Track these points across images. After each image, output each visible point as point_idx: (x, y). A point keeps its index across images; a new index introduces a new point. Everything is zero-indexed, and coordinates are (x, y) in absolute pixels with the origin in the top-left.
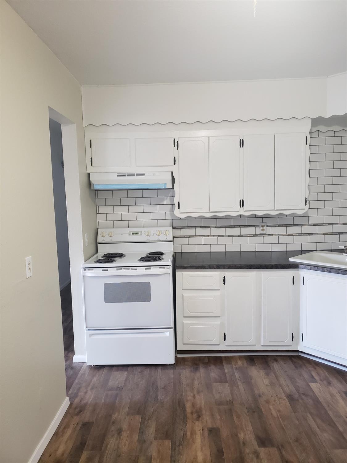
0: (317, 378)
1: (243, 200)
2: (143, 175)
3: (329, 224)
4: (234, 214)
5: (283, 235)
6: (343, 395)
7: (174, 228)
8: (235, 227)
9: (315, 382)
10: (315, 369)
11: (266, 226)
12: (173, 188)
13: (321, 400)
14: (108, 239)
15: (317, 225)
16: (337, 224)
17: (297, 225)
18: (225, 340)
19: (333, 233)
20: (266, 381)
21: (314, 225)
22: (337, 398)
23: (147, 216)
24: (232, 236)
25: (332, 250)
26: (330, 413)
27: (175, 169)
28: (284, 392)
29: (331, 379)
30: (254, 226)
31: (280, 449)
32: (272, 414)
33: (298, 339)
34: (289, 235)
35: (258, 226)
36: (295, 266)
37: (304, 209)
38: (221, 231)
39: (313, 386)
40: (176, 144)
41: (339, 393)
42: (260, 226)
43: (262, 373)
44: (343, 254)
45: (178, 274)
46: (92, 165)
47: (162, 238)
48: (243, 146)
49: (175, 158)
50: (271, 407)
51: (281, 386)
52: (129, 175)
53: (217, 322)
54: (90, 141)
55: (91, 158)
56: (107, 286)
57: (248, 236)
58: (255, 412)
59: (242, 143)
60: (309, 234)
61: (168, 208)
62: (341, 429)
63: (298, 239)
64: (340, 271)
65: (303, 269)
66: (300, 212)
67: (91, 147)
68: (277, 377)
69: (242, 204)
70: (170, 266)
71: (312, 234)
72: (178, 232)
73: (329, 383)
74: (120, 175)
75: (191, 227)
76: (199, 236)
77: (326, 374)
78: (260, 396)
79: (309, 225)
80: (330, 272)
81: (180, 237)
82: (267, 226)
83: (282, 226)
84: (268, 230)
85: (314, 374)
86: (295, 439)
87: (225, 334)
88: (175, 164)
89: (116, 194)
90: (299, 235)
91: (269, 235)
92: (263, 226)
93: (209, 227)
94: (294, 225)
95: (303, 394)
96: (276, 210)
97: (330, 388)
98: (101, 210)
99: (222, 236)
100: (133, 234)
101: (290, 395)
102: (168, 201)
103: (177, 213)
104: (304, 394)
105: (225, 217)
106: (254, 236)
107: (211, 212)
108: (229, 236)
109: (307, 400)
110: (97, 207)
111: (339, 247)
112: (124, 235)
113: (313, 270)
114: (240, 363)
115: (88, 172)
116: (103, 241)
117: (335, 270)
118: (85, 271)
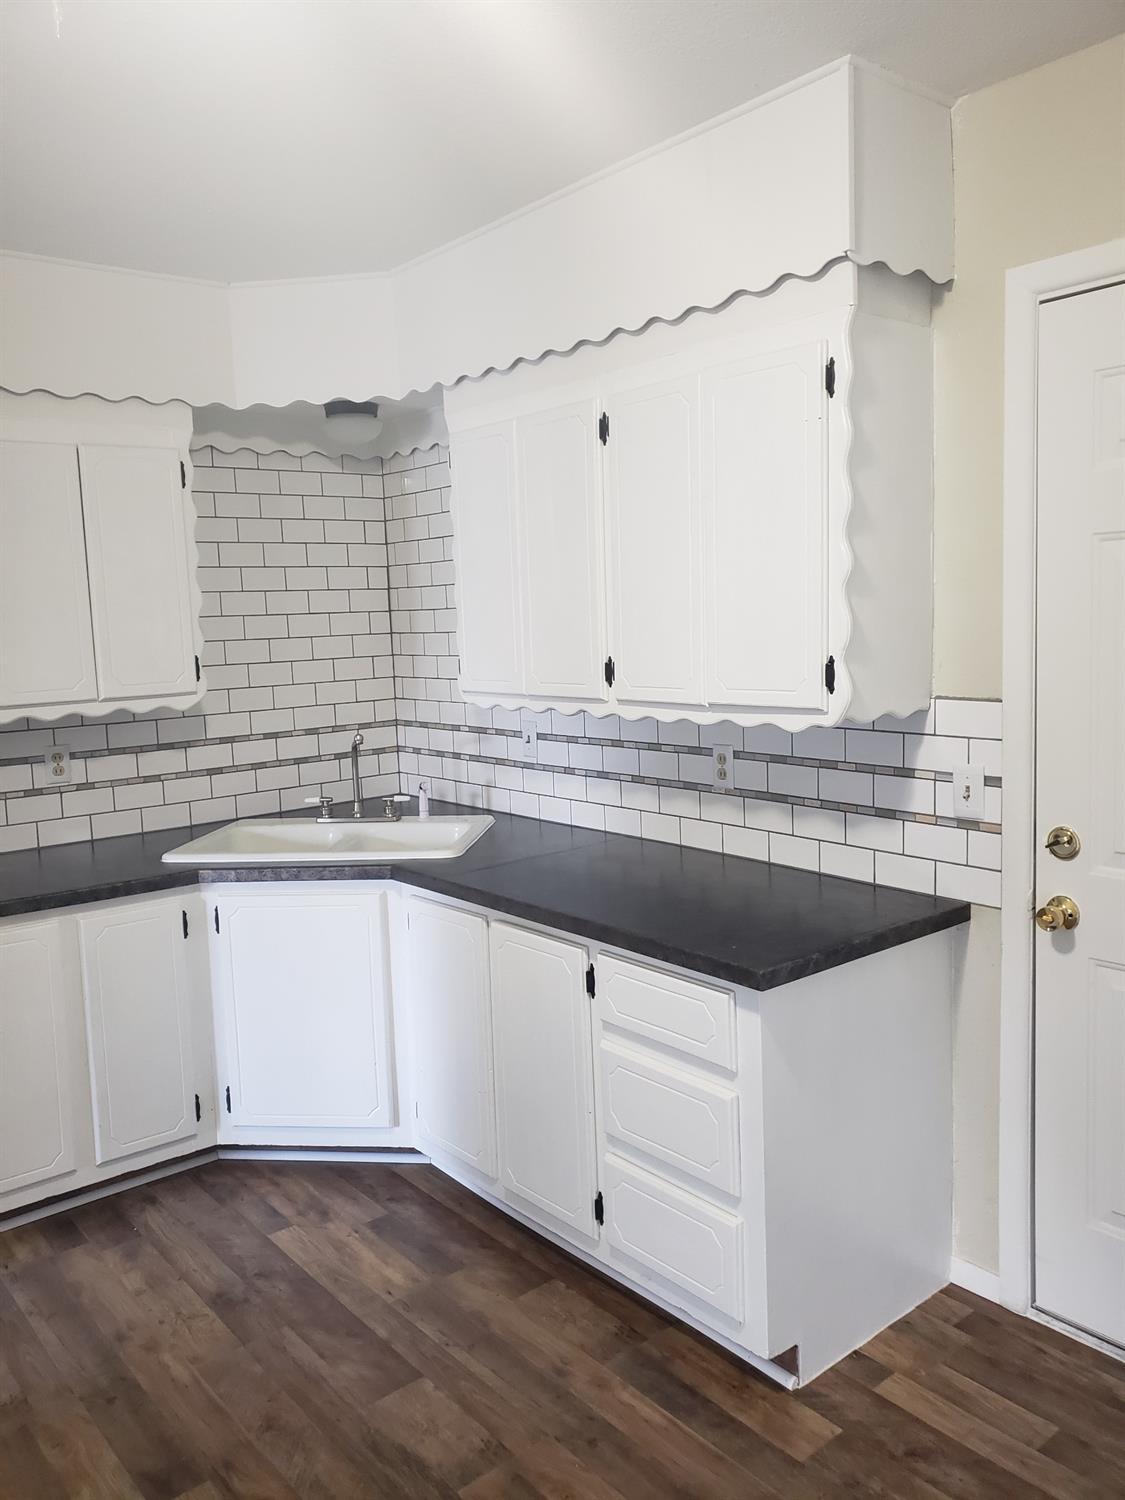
3: (267, 736)
5: (128, 782)
6: (368, 1232)
9: (284, 1223)
10: (277, 1185)
11: (66, 758)
13: (313, 1271)
15: (231, 740)
16: (288, 734)
17: (171, 746)
19: (279, 763)
20: (134, 1280)
21: (223, 740)
22: (352, 1250)
25: (281, 815)
26: (344, 1299)
28: (198, 1291)
29: (326, 1201)
30: (24, 761)
31: (223, 1480)
32: (173, 1380)
33: (215, 1110)
34: (147, 779)
35: (40, 760)
36: (188, 877)
37: (195, 693)
39: (283, 1238)
41: (357, 1232)
42: (48, 758)
43: (112, 1257)
44: (319, 820)
50: (167, 1358)
51: (184, 1277)
58: (115, 1398)
60: (211, 772)
62: (382, 1333)
63: (176, 789)
64: (326, 873)
65: (213, 881)
66: (182, 704)
68: (164, 1253)
71: (219, 771)
73: (325, 1214)
77: (311, 1189)
78: (120, 1338)
79: (207, 742)
80: (297, 878)
82: (73, 756)
83: (123, 751)
84: (76, 770)
85: (276, 1202)
86: (261, 1425)
90: (179, 776)
91: (80, 787)
92: (57, 757)
94: (160, 747)
95: (256, 1275)
96: (103, 701)
97: (331, 1226)
101: (220, 1295)
104: (259, 1275)
106: (28, 793)
109: (274, 1287)
111: (307, 800)
113: (246, 881)
114: (23, 1253)
117: (312, 871)
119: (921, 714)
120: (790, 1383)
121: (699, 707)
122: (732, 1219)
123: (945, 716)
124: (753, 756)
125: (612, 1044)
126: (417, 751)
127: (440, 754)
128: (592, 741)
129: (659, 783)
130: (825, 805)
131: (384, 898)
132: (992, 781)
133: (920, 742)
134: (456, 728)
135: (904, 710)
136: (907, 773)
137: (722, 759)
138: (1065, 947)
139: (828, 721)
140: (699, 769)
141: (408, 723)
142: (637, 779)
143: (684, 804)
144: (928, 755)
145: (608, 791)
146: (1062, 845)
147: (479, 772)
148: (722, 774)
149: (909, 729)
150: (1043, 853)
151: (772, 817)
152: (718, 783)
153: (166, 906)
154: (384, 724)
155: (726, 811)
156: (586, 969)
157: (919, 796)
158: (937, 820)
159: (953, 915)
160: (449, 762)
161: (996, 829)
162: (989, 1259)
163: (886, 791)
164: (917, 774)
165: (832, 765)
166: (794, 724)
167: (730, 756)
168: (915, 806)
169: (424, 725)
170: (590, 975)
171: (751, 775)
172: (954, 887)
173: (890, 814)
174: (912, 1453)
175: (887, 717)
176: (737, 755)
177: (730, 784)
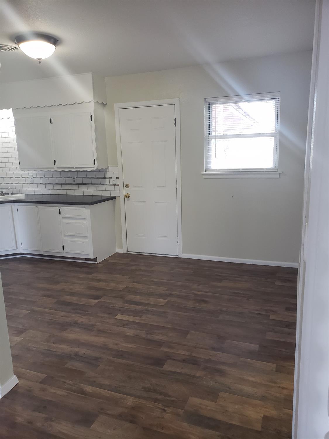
119: (107, 168)
120: (96, 263)
121: (73, 168)
122: (87, 240)
123: (110, 169)
124: (80, 177)
125: (64, 221)
128: (46, 177)
129: (61, 184)
130: (93, 184)
131: (11, 207)
132: (117, 178)
133: (107, 173)
134: (12, 178)
136: (105, 178)
137: (74, 178)
138: (128, 200)
139: (94, 169)
140: (68, 181)
142: (56, 184)
143: (67, 187)
144: (108, 175)
145: (51, 187)
146: (127, 186)
148: (74, 181)
149: (105, 171)
150: (125, 187)
151: (84, 187)
152: (73, 182)
155: (75, 187)
156: (59, 210)
157: (107, 181)
158: (110, 185)
159: (114, 198)
161: (118, 185)
162: (121, 247)
163: (102, 181)
164: (107, 178)
165: (93, 178)
166: (89, 170)
168: (107, 183)
170: (60, 211)
171: (79, 181)
172: (113, 195)
173: (103, 185)
175: (102, 169)
176: (76, 177)
177: (75, 183)
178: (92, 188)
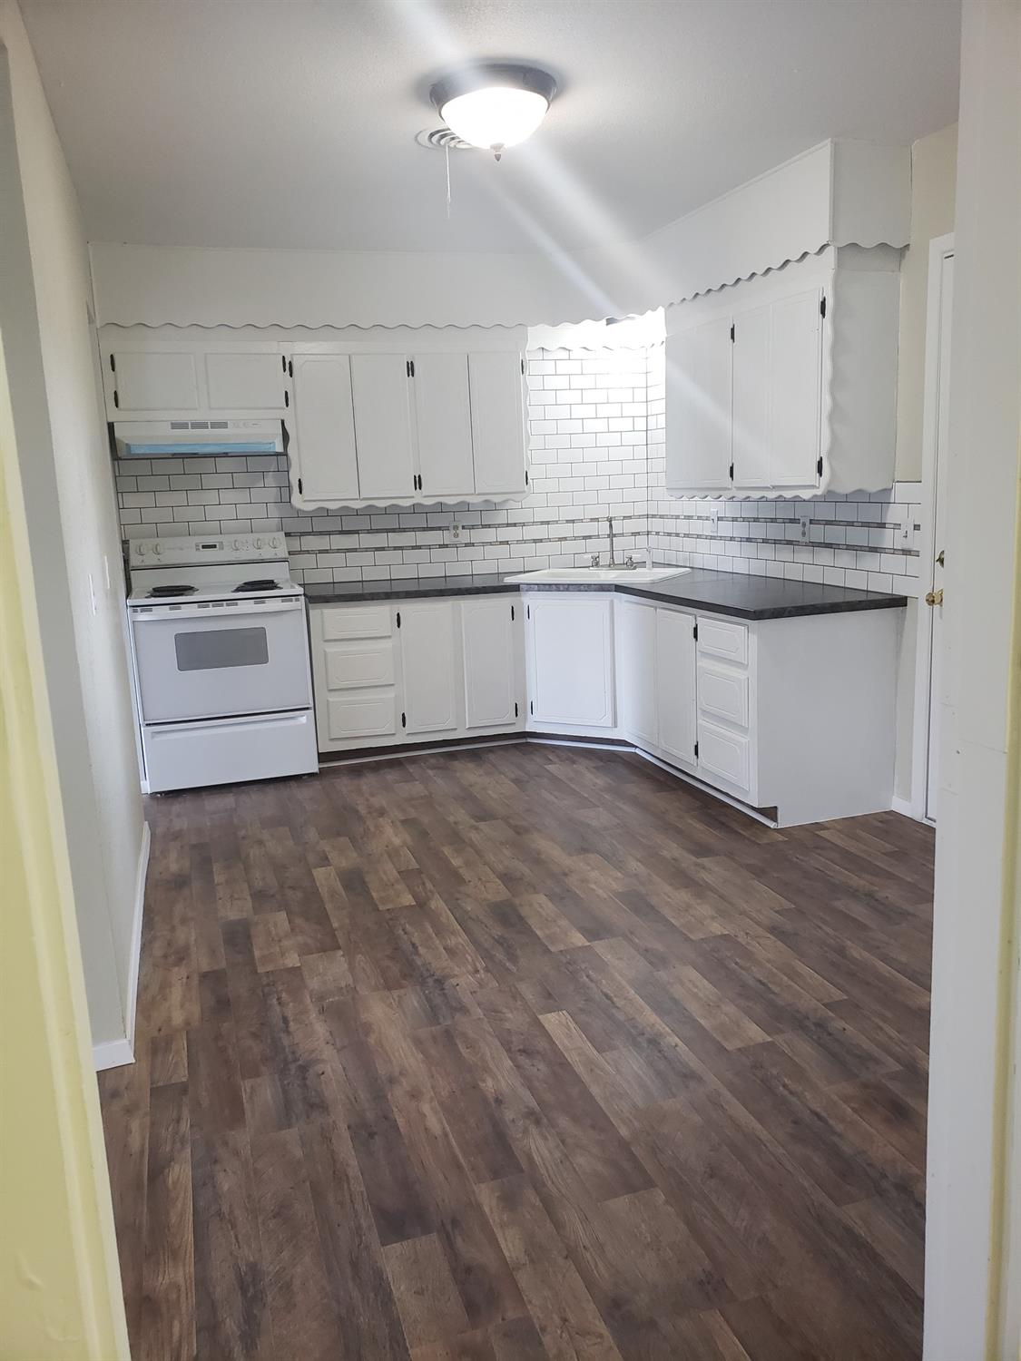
0: (556, 760)
1: (419, 476)
2: (224, 425)
3: (568, 521)
4: (406, 503)
5: (491, 543)
6: (593, 770)
7: (288, 535)
8: (404, 530)
11: (460, 528)
12: (285, 454)
13: (562, 777)
14: (151, 559)
15: (547, 523)
16: (581, 521)
17: (514, 525)
18: (404, 726)
19: (575, 538)
20: (479, 772)
21: (543, 523)
22: (583, 773)
23: (228, 512)
24: (401, 548)
27: (287, 414)
28: (508, 778)
29: (576, 758)
30: (439, 529)
31: (506, 820)
32: (491, 797)
33: (525, 712)
34: (501, 543)
35: (447, 529)
36: (514, 589)
37: (524, 492)
38: (380, 540)
39: (551, 768)
40: (289, 367)
41: (588, 769)
42: (451, 528)
45: (315, 613)
46: (117, 406)
47: (267, 553)
48: (413, 375)
49: (286, 393)
50: (490, 792)
51: (502, 773)
52: (196, 425)
53: (390, 694)
54: (112, 356)
55: (115, 393)
56: (181, 640)
57: (429, 547)
58: (465, 798)
59: (411, 369)
60: (535, 541)
61: (272, 494)
63: (518, 550)
65: (529, 590)
66: (519, 498)
67: (113, 370)
69: (418, 482)
70: (300, 595)
71: (540, 540)
72: (295, 544)
74: (175, 426)
75: (321, 533)
76: (339, 551)
77: (570, 754)
78: (471, 786)
79: (534, 523)
81: (300, 552)
82: (463, 527)
83: (488, 526)
84: (465, 536)
85: (551, 756)
86: (524, 810)
87: (403, 714)
88: (287, 406)
89: (159, 467)
90: (518, 542)
91: (467, 545)
92: (455, 528)
93: (357, 532)
94: (508, 525)
96: (478, 494)
97: (576, 766)
98: (130, 500)
99: (382, 549)
100: (204, 547)
102: (270, 480)
103: (297, 500)
105: (386, 511)
106: (441, 546)
107: (364, 499)
108: (395, 548)
110: (120, 495)
112: (187, 550)
113: (542, 591)
114: (432, 761)
115: (110, 420)
116: (143, 564)
118: (135, 611)
119: (887, 491)
120: (772, 825)
122: (744, 740)
123: (900, 492)
124: (819, 522)
125: (704, 663)
126: (657, 533)
127: (669, 534)
128: (744, 519)
129: (776, 542)
130: (849, 547)
131: (612, 602)
132: (917, 527)
133: (888, 507)
134: (677, 517)
135: (873, 487)
136: (882, 525)
137: (804, 525)
139: (819, 492)
140: (793, 532)
141: (654, 516)
142: (765, 541)
143: (785, 553)
144: (894, 514)
145: (751, 549)
147: (689, 543)
148: (804, 534)
149: (882, 499)
150: (938, 565)
151: (825, 556)
152: (800, 538)
153: (504, 601)
154: (640, 517)
155: (804, 556)
156: (694, 625)
157: (889, 538)
158: (894, 551)
159: (899, 602)
160: (674, 538)
161: (917, 554)
162: (907, 795)
163: (873, 537)
164: (887, 526)
166: (806, 494)
167: (808, 523)
168: (887, 544)
169: (662, 517)
170: (696, 629)
171: (817, 533)
172: (900, 589)
173: (874, 550)
174: (817, 848)
175: (860, 491)
176: (810, 522)
177: (806, 539)
178: (845, 559)
